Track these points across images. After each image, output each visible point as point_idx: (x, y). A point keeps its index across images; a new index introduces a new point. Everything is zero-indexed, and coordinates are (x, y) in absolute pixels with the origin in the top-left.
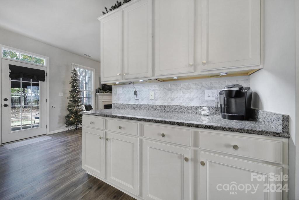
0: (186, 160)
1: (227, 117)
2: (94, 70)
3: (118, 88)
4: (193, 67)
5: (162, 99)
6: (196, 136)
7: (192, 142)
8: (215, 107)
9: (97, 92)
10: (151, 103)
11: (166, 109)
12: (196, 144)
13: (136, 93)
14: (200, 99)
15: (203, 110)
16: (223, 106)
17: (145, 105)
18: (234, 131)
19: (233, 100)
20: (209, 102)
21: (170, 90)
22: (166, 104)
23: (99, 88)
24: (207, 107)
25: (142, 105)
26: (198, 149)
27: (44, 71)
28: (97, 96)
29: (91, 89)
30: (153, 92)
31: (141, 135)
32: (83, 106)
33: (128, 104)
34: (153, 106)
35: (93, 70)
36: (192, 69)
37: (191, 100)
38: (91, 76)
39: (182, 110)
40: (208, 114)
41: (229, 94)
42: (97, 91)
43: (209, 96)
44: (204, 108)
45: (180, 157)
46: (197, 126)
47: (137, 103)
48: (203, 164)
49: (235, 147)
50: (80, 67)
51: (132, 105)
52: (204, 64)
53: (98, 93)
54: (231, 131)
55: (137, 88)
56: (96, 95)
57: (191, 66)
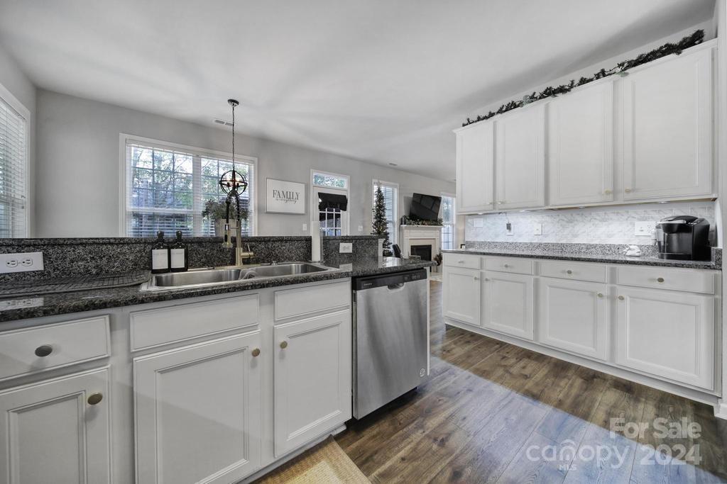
0: (600, 296)
1: (665, 257)
2: (398, 185)
3: (475, 219)
4: (611, 195)
5: (556, 235)
6: (613, 272)
7: (607, 279)
8: (652, 246)
9: (401, 224)
10: (536, 241)
11: (564, 249)
12: (613, 280)
13: (509, 227)
14: (625, 235)
15: (630, 249)
16: (662, 244)
17: (526, 244)
18: (659, 265)
19: (674, 236)
20: (643, 238)
21: (570, 221)
22: (564, 241)
23: (405, 217)
24: (638, 246)
25: (520, 243)
26: (615, 285)
27: (345, 196)
28: (402, 230)
29: (393, 218)
30: (540, 225)
31: (537, 274)
32: (391, 246)
33: (494, 242)
34: (541, 244)
35: (396, 187)
36: (610, 197)
37: (609, 236)
38: (393, 197)
39: (593, 249)
40: (638, 254)
41: (669, 228)
42: (402, 221)
43: (642, 231)
44: (631, 247)
45: (592, 294)
46: (615, 262)
47: (510, 241)
48: (622, 298)
49: (661, 280)
50: (385, 185)
51: (502, 243)
52: (628, 191)
53: (404, 226)
54: (657, 265)
55: (512, 219)
56: (400, 229)
57: (607, 193)
